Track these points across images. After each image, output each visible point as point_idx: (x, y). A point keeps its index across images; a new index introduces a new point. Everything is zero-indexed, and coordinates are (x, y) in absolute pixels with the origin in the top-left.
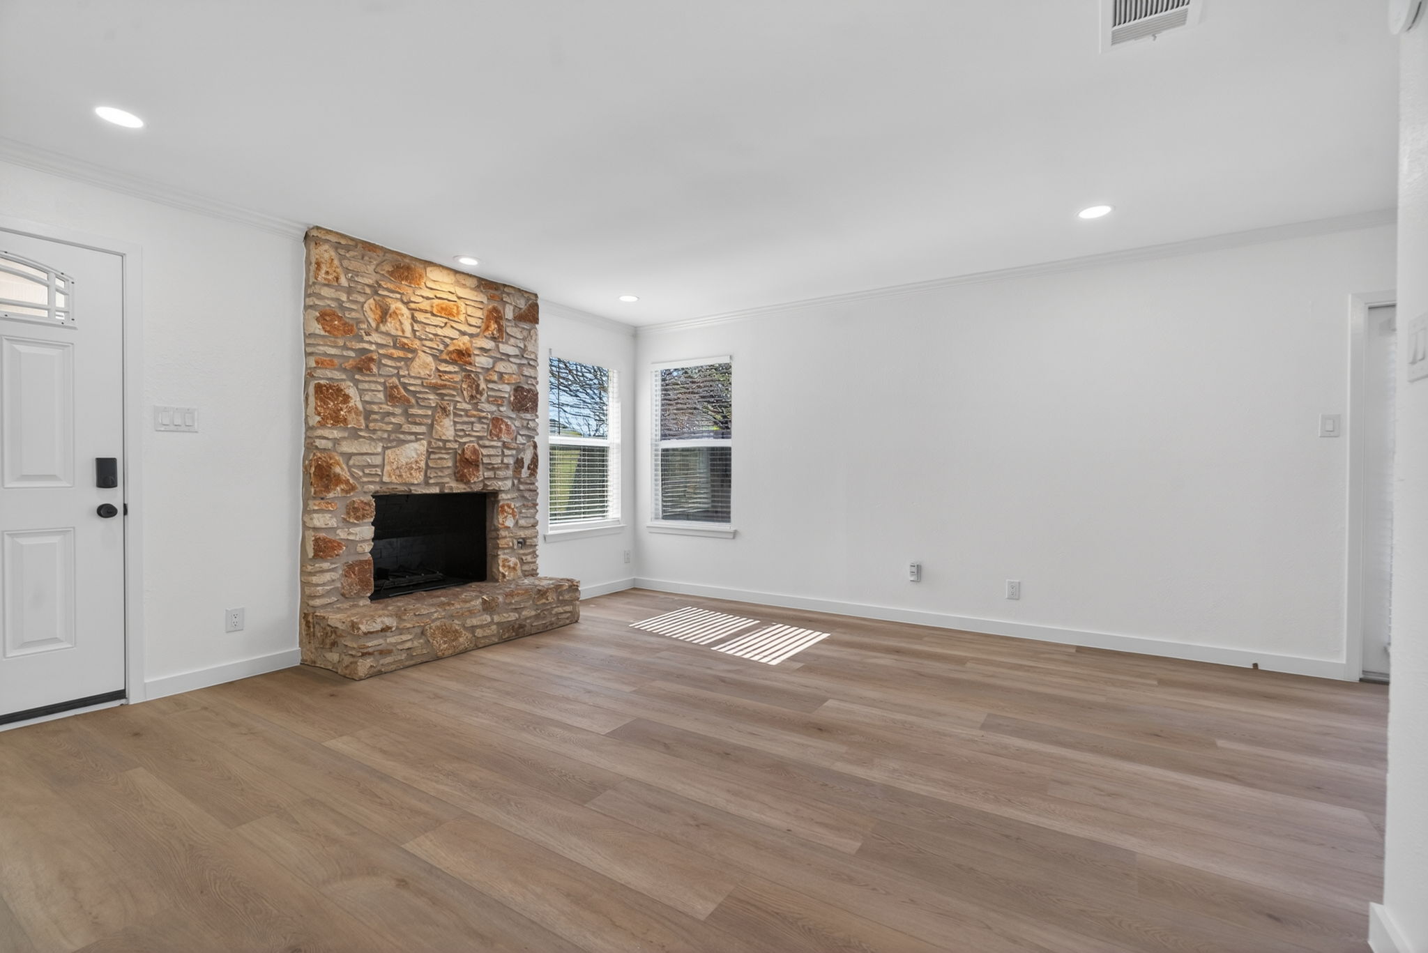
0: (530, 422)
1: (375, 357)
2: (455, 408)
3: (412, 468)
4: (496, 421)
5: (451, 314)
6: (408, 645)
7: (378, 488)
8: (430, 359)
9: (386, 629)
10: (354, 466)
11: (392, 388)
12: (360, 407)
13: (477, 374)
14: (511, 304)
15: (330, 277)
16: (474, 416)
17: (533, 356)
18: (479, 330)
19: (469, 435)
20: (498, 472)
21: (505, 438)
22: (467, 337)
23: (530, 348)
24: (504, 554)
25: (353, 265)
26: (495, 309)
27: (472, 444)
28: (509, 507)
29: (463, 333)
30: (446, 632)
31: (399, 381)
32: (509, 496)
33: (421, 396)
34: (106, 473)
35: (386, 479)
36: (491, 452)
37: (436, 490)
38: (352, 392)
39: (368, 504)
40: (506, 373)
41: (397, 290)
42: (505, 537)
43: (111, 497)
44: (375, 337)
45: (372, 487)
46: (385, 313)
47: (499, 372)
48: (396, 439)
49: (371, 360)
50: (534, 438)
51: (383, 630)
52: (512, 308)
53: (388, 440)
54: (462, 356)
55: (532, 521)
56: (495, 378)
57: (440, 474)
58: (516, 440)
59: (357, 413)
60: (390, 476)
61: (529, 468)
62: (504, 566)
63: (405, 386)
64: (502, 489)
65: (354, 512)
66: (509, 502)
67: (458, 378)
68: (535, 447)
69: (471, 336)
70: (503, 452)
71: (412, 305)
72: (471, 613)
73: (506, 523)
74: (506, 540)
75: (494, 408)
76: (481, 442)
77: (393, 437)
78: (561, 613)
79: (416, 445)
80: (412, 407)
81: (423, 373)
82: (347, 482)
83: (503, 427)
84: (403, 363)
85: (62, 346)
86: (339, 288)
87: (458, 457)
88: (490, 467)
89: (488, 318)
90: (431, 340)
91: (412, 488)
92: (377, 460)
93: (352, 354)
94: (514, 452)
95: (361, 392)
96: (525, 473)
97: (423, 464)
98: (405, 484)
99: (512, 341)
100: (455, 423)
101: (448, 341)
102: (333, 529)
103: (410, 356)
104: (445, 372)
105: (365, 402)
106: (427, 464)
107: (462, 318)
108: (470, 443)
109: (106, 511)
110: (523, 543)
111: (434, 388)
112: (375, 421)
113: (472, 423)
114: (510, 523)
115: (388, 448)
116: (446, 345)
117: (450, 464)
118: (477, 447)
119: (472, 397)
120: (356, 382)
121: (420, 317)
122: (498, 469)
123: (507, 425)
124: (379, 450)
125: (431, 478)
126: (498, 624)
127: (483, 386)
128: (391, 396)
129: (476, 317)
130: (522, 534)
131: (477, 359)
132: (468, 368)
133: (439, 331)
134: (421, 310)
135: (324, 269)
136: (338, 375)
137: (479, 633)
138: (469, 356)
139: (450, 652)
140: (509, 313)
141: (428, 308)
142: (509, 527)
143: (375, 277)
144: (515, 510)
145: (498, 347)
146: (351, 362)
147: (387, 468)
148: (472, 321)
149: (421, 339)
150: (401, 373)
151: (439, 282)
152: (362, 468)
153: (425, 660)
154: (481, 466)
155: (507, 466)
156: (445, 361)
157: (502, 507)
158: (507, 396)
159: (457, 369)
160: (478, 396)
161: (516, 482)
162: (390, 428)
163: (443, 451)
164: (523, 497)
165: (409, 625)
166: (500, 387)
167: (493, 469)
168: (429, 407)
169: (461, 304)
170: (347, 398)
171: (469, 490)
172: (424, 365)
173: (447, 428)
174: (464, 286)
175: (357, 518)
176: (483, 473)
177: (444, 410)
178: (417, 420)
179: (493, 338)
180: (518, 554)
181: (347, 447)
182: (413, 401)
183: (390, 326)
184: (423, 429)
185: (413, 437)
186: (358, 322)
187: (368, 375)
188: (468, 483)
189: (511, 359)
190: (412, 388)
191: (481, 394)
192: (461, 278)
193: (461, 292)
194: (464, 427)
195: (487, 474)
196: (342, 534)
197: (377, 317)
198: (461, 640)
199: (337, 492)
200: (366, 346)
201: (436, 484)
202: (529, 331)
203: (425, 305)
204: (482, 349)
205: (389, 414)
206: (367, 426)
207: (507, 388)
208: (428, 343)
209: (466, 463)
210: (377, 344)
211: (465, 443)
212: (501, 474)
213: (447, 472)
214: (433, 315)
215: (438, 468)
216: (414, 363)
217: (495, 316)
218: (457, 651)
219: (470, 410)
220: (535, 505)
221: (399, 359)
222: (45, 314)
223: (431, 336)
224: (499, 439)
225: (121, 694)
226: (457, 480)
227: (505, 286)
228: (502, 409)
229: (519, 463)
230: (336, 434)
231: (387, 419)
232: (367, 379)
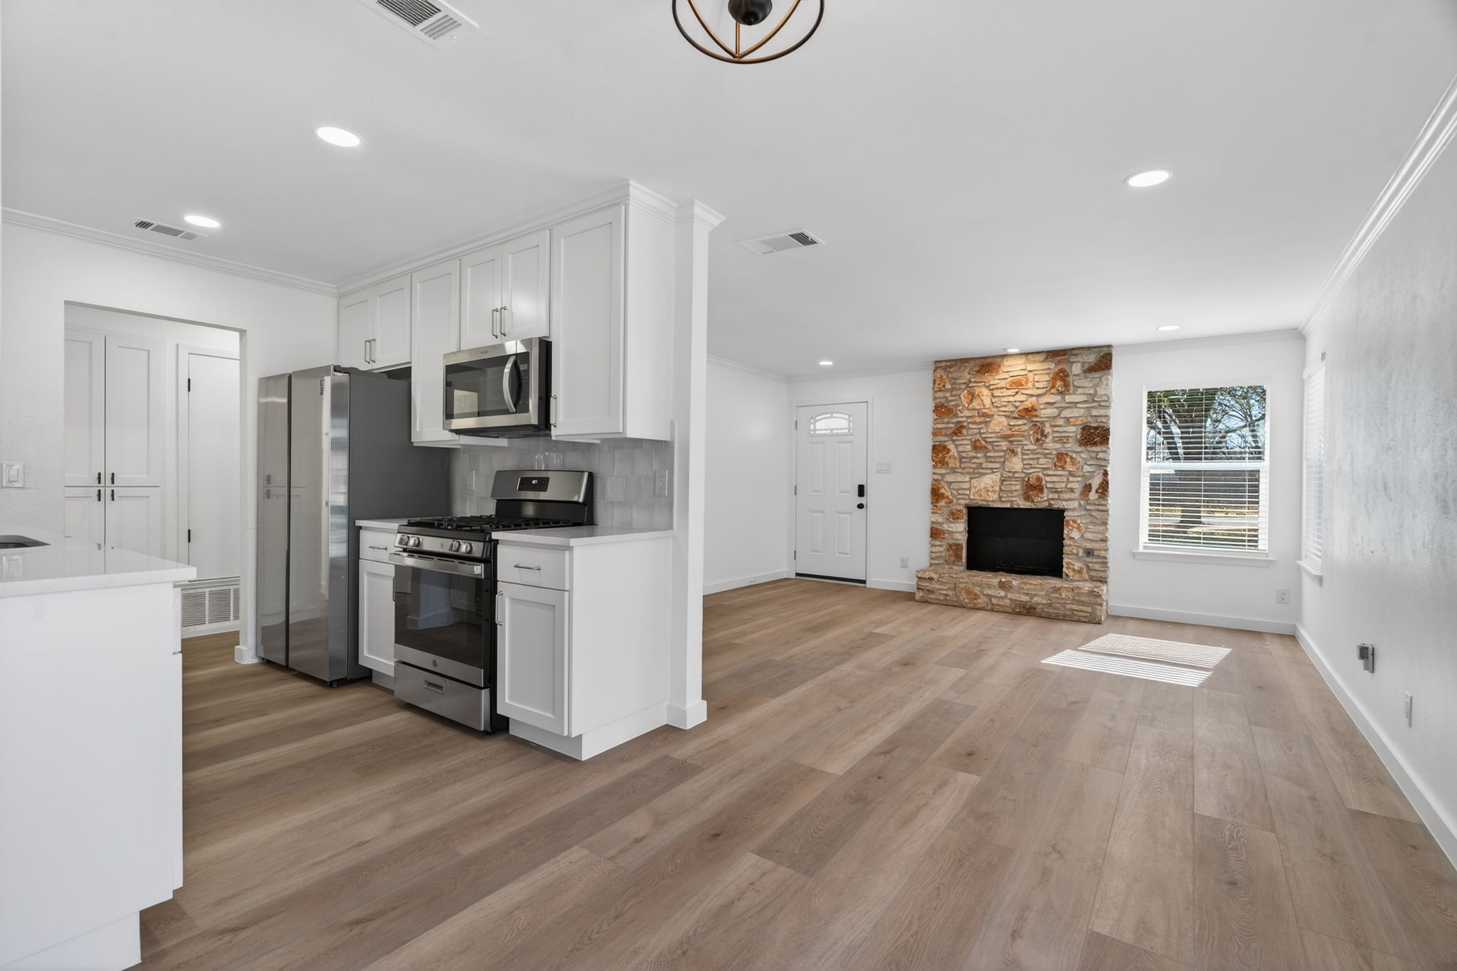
0: (1099, 454)
1: (965, 424)
2: (1022, 449)
3: (989, 491)
4: (1061, 457)
5: (1021, 385)
6: (945, 592)
7: (967, 502)
8: (1004, 419)
9: (931, 579)
10: (953, 489)
11: (975, 442)
12: (956, 454)
13: (1042, 423)
14: (1079, 362)
15: (941, 386)
16: (1038, 453)
17: (1105, 398)
18: (1046, 389)
19: (1035, 468)
20: (1061, 495)
21: (1069, 467)
22: (1034, 398)
23: (1100, 391)
24: (1069, 558)
25: (954, 375)
26: (1061, 371)
27: (1036, 474)
28: (1075, 522)
29: (1032, 396)
30: (969, 592)
31: (981, 436)
32: (1076, 514)
33: (997, 444)
34: (861, 491)
35: (972, 497)
36: (1055, 479)
37: (1008, 506)
38: (952, 447)
39: (960, 511)
40: (1071, 418)
41: (981, 380)
42: (1070, 545)
43: (862, 500)
44: (967, 413)
45: (963, 502)
46: (973, 397)
47: (1065, 418)
48: (978, 472)
49: (963, 427)
50: (1106, 466)
51: (929, 578)
52: (1079, 364)
53: (974, 473)
54: (1029, 412)
55: (1100, 536)
56: (1061, 422)
57: (1010, 495)
58: (1082, 469)
59: (955, 458)
60: (974, 495)
61: (1097, 492)
62: (1068, 568)
63: (984, 439)
64: (1066, 507)
65: (954, 516)
66: (1076, 518)
67: (1025, 428)
68: (1106, 474)
69: (1038, 396)
70: (1068, 479)
71: (991, 387)
72: (989, 586)
73: (1073, 536)
74: (1070, 548)
75: (1058, 446)
76: (1045, 472)
77: (976, 471)
78: (1077, 610)
79: (993, 476)
80: (990, 451)
81: (997, 429)
82: (948, 497)
83: (1068, 460)
84: (983, 425)
85: (851, 442)
86: (947, 390)
87: (1025, 483)
88: (1054, 490)
89: (1054, 379)
90: (1005, 406)
91: (990, 503)
92: (966, 486)
93: (953, 426)
94: (1080, 479)
95: (957, 446)
96: (1093, 496)
97: (997, 488)
98: (985, 501)
99: (1080, 391)
100: (1023, 460)
101: (1017, 404)
102: (941, 524)
103: (988, 419)
104: (1014, 426)
105: (959, 452)
106: (1001, 488)
107: (1030, 385)
108: (1034, 473)
109: (861, 506)
110: (1089, 553)
111: (1006, 437)
112: (965, 462)
113: (1038, 459)
114: (1076, 535)
115: (972, 478)
116: (1017, 407)
117: (1018, 487)
118: (1040, 475)
119: (1038, 440)
120: (954, 441)
121: (997, 393)
122: (1061, 492)
123: (1071, 458)
124: (967, 478)
125: (1002, 497)
126: (1011, 600)
127: (1048, 429)
128: (976, 447)
129: (1043, 380)
130: (1089, 545)
131: (1043, 411)
132: (1034, 419)
133: (1011, 399)
134: (997, 388)
135: (938, 382)
136: (946, 439)
137: (994, 601)
138: (1036, 411)
139: (971, 605)
140: (1076, 369)
141: (1004, 386)
142: (1074, 538)
143: (968, 376)
144: (1081, 525)
145: (1064, 398)
146: (951, 431)
147: (972, 489)
148: (1037, 385)
149: (997, 407)
150: (982, 431)
151: (1014, 368)
152: (957, 490)
153: (955, 604)
154: (1045, 490)
155: (1072, 490)
156: (1015, 418)
157: (1068, 521)
158: (1071, 435)
159: (1025, 421)
160: (1043, 439)
161: (1082, 502)
162: (974, 466)
163: (1013, 479)
164: (1091, 515)
165: (944, 580)
166: (1066, 429)
167: (1056, 492)
168: (1003, 451)
169: (1031, 376)
170: (949, 451)
171: (1035, 507)
172: (999, 424)
173: (1016, 464)
174: (1034, 362)
175: (954, 519)
176: (1046, 495)
177: (1013, 451)
178: (993, 460)
179: (1061, 393)
180: (1085, 561)
181: (949, 478)
182: (990, 447)
183: (975, 404)
184: (998, 465)
185: (990, 471)
186: (957, 406)
187: (959, 436)
188: (1033, 501)
189: (1078, 405)
190: (988, 440)
191: (1046, 436)
192: (1030, 357)
193: (1030, 367)
194: (1031, 462)
195: (1050, 496)
196: (945, 527)
197: (968, 400)
198: (979, 601)
199: (942, 503)
200: (959, 419)
201: (1008, 501)
202: (1100, 378)
203: (1003, 384)
204: (1048, 403)
205: (974, 457)
206: (960, 466)
207: (1073, 429)
208: (1001, 409)
209: (1033, 487)
210: (966, 416)
211: (1030, 474)
212: (1067, 496)
213: (1015, 494)
214: (1007, 389)
215: (1008, 491)
216: (991, 424)
217: (1062, 376)
218: (976, 607)
219: (1036, 450)
220: (1105, 524)
221: (980, 423)
222: (847, 431)
223: (1003, 403)
224: (1063, 468)
225: (864, 582)
226: (1025, 499)
227: (1073, 349)
228: (1066, 446)
229: (1088, 488)
230: (943, 471)
231: (973, 461)
232: (960, 438)
